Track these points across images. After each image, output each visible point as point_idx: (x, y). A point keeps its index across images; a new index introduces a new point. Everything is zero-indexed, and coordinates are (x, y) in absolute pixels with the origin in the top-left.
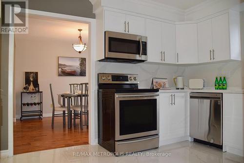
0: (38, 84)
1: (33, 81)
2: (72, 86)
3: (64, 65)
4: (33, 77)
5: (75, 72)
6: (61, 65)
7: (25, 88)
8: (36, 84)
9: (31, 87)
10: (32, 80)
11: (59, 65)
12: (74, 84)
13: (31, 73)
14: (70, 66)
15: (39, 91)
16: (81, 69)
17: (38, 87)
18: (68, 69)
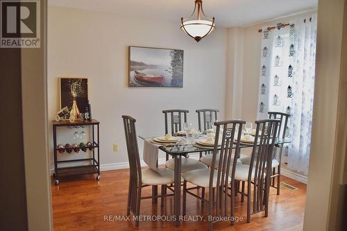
0: (89, 106)
1: (77, 99)
2: (169, 115)
3: (141, 64)
4: (77, 90)
5: (161, 78)
6: (135, 63)
7: (61, 115)
8: (84, 105)
9: (75, 111)
10: (74, 95)
11: (131, 65)
12: (172, 112)
13: (73, 80)
14: (152, 67)
15: (89, 120)
16: (175, 73)
17: (89, 111)
18: (148, 74)
